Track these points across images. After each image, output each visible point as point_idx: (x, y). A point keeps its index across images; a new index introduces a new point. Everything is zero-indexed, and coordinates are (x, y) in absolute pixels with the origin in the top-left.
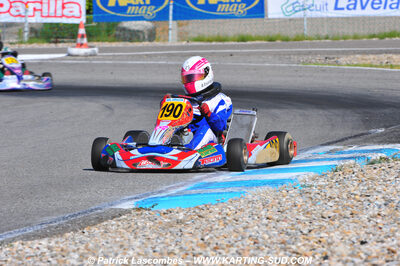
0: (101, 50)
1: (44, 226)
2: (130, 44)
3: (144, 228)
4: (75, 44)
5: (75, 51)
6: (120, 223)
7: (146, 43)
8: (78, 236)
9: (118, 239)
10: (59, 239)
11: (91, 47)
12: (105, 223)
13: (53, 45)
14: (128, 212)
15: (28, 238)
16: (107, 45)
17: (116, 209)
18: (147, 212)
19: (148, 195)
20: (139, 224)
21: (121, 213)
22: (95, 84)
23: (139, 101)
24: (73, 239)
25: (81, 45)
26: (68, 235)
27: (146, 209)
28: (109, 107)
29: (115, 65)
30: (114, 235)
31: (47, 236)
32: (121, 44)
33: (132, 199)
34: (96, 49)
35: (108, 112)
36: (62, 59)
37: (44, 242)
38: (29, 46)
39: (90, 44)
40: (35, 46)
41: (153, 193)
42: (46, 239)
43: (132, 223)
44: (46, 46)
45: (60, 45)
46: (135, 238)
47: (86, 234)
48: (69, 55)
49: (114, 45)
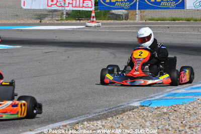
0: (102, 24)
1: (97, 114)
2: (117, 21)
3: (147, 116)
4: (90, 21)
5: (90, 24)
6: (134, 113)
7: (124, 21)
8: (116, 120)
10: (106, 121)
11: (97, 22)
12: (126, 113)
13: (78, 22)
14: (137, 107)
15: (90, 120)
16: (105, 22)
17: (131, 106)
18: (147, 108)
20: (144, 114)
21: (134, 108)
23: (127, 51)
24: (114, 121)
25: (93, 21)
26: (109, 119)
27: (146, 106)
28: (113, 53)
30: (133, 119)
31: (99, 119)
32: (112, 21)
33: (138, 101)
34: (100, 24)
35: (113, 56)
36: (83, 28)
38: (66, 22)
40: (69, 21)
41: (147, 98)
42: (100, 121)
43: (141, 114)
44: (74, 22)
45: (82, 21)
46: (145, 121)
47: (119, 119)
48: (87, 26)
49: (109, 22)
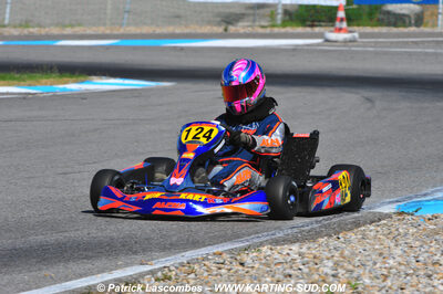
0: (362, 36)
1: (296, 230)
2: (394, 30)
3: (406, 234)
4: (332, 29)
5: (333, 36)
6: (379, 229)
7: (413, 29)
8: (333, 242)
9: (377, 247)
10: (311, 245)
11: (350, 32)
12: (363, 228)
13: (308, 30)
14: (389, 216)
15: (277, 242)
16: (368, 29)
17: (375, 213)
18: (410, 217)
19: (411, 198)
20: (401, 230)
21: (381, 217)
22: (354, 73)
23: (403, 94)
24: (327, 245)
25: (340, 30)
26: (321, 240)
27: (408, 214)
28: (369, 100)
29: (376, 53)
30: (372, 242)
31: (298, 241)
32: (384, 30)
33: (390, 203)
34: (356, 35)
35: (369, 105)
36: (318, 45)
37: (295, 247)
38: (283, 30)
39: (350, 29)
40: (289, 29)
41: (416, 196)
42: (297, 245)
43: (393, 230)
44: (300, 30)
45: (317, 30)
46: (397, 245)
47: (342, 239)
48: (327, 41)
49: (376, 30)
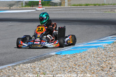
1: (29, 60)
2: (54, 7)
3: (58, 60)
4: (38, 7)
5: (38, 9)
6: (51, 59)
7: (59, 7)
8: (39, 63)
9: (50, 64)
10: (33, 64)
11: (43, 8)
12: (47, 59)
13: (32, 7)
14: (53, 55)
15: (24, 63)
16: (47, 7)
18: (59, 56)
19: (59, 50)
20: (57, 59)
21: (51, 56)
24: (37, 64)
25: (40, 7)
26: (36, 62)
29: (50, 13)
30: (49, 62)
32: (51, 7)
33: (54, 52)
34: (44, 8)
36: (34, 11)
37: (29, 64)
38: (25, 8)
40: (27, 8)
41: (61, 50)
42: (30, 64)
43: (55, 59)
44: (30, 8)
45: (34, 7)
46: (55, 63)
47: (41, 62)
48: (36, 10)
49: (49, 7)
